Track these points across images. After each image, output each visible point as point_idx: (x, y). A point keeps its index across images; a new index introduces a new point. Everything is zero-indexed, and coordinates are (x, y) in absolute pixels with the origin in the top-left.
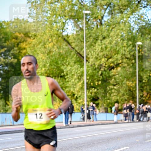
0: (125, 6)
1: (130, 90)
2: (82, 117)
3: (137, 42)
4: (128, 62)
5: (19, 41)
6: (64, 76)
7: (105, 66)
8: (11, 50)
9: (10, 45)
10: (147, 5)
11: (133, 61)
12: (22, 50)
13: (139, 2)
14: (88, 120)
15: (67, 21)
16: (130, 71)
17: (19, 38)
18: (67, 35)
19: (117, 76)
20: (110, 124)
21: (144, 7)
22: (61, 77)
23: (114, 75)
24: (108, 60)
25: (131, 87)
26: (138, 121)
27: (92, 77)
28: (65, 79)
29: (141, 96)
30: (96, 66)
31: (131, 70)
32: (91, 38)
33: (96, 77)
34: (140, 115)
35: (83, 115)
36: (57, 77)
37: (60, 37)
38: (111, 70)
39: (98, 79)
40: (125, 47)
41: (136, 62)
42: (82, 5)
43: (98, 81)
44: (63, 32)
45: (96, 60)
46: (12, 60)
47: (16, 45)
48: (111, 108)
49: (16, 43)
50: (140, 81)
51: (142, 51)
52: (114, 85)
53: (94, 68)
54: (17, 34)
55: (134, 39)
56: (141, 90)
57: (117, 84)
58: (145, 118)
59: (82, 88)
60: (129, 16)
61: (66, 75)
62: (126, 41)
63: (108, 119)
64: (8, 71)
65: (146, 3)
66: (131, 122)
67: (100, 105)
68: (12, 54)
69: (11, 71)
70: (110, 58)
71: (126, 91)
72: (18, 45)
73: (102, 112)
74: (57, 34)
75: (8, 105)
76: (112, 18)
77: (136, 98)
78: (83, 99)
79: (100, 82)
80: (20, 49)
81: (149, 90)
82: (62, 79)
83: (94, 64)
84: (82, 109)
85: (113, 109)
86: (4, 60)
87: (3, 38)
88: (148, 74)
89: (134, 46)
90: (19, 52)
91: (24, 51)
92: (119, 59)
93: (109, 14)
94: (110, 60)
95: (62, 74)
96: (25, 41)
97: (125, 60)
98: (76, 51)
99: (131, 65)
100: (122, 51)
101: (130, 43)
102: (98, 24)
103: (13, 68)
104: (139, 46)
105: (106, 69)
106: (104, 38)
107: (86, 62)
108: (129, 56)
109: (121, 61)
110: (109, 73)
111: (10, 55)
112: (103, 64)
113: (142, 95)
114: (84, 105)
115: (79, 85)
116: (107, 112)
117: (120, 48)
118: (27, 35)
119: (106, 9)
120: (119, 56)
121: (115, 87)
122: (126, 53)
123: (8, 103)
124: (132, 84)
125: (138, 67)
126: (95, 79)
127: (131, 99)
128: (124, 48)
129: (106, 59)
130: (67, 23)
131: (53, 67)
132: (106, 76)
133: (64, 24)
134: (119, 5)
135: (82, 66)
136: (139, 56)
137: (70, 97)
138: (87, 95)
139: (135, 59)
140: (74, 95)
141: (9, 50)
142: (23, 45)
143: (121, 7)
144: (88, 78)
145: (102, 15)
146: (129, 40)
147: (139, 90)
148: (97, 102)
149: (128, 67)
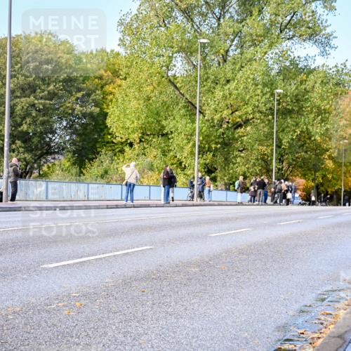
0: (260, 36)
1: (263, 159)
2: (190, 195)
3: (277, 89)
4: (262, 117)
5: (104, 82)
6: (167, 134)
7: (228, 122)
8: (92, 93)
9: (91, 87)
10: (294, 36)
11: (270, 117)
12: (107, 95)
13: (281, 32)
14: (199, 199)
15: (175, 55)
16: (264, 131)
17: (104, 77)
18: (175, 75)
19: (246, 138)
20: (231, 205)
21: (288, 39)
22: (163, 135)
23: (240, 137)
24: (232, 113)
25: (265, 154)
26: (272, 203)
27: (207, 137)
28: (169, 139)
29: (279, 169)
30: (216, 122)
31: (266, 129)
32: (209, 80)
33: (213, 138)
34: (276, 196)
35: (191, 192)
36: (156, 136)
37: (163, 77)
38: (237, 128)
39: (217, 140)
40: (258, 95)
41: (273, 118)
42: (198, 32)
43: (216, 143)
44: (169, 70)
45: (215, 113)
46: (93, 108)
47: (99, 88)
48: (234, 183)
49: (100, 86)
50: (279, 146)
51: (283, 102)
52: (241, 151)
53: (212, 124)
54: (102, 72)
55: (272, 84)
56: (280, 159)
57: (244, 149)
58: (284, 201)
59: (192, 153)
60: (265, 50)
61: (169, 132)
62: (260, 87)
63: (228, 200)
64: (87, 125)
65: (291, 33)
66: (262, 205)
67: (218, 179)
68: (93, 100)
69: (90, 124)
70: (237, 111)
71: (257, 159)
72: (102, 87)
73: (222, 190)
74: (159, 73)
75: (84, 175)
76: (241, 54)
77: (272, 170)
78: (193, 169)
79: (219, 146)
80: (105, 94)
81: (291, 161)
82: (164, 138)
83: (212, 119)
84: (192, 182)
85: (237, 183)
86: (81, 109)
87: (81, 76)
88: (290, 137)
89: (273, 95)
90: (103, 98)
91: (110, 97)
92: (250, 112)
93: (238, 48)
94: (237, 113)
95: (165, 132)
96: (113, 82)
97: (258, 115)
98: (187, 99)
99: (267, 122)
100: (254, 101)
101: (267, 89)
102: (220, 61)
103: (93, 121)
104: (279, 96)
105: (230, 125)
106: (228, 81)
107: (199, 115)
108: (264, 109)
109: (251, 116)
110: (233, 133)
111: (91, 101)
112: (225, 118)
113: (280, 167)
114: (194, 178)
115: (188, 148)
116: (228, 189)
117: (251, 97)
118: (116, 74)
119: (233, 41)
120: (250, 109)
121: (242, 155)
122: (260, 105)
123: (84, 172)
124: (266, 149)
125: (277, 125)
126: (212, 141)
127: (264, 173)
128: (257, 97)
129: (230, 112)
130: (175, 58)
131: (150, 120)
132: (228, 137)
133: (170, 58)
134: (251, 35)
135: (193, 122)
136: (278, 110)
137: (175, 166)
138: (199, 163)
139: (273, 114)
140: (181, 163)
141: (89, 95)
142: (109, 88)
143: (254, 38)
144: (201, 138)
145: (226, 49)
146: (265, 85)
147: (276, 160)
148: (213, 175)
149: (262, 125)
